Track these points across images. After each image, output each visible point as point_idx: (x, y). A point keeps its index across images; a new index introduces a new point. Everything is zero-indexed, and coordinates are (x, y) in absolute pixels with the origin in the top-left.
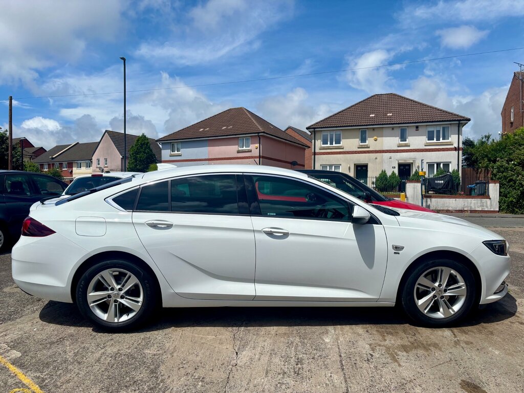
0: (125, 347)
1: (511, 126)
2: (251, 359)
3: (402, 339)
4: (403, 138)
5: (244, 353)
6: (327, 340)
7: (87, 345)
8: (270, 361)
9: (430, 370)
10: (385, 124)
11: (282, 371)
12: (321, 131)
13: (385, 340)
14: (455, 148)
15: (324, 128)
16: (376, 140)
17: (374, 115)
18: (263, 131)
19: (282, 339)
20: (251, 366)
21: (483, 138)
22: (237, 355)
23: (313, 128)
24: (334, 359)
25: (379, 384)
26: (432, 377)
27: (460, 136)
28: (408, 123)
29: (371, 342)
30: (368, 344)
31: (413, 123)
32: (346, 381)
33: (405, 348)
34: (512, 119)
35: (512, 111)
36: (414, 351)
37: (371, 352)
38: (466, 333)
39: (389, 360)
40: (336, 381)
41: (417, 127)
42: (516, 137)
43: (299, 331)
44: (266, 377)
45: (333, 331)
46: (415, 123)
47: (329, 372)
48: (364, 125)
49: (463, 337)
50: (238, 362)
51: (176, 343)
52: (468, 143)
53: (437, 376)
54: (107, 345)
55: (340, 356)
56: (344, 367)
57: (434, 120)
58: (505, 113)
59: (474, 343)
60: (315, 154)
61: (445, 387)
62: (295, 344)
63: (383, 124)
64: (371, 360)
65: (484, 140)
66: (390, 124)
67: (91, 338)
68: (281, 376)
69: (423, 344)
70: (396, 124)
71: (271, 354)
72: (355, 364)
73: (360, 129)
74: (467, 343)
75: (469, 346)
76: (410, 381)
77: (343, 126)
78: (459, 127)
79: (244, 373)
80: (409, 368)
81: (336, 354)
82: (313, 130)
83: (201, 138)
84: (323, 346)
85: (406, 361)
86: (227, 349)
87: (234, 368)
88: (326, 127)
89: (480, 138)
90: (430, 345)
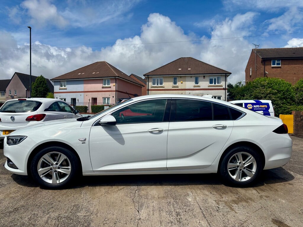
0: (63, 212)
1: (250, 78)
2: (149, 215)
3: (231, 196)
4: (197, 82)
5: (142, 211)
6: (190, 200)
7: (36, 212)
8: (160, 216)
9: (253, 214)
10: (187, 74)
11: (169, 221)
12: (152, 77)
13: (223, 198)
14: (224, 88)
15: (153, 75)
16: (182, 83)
17: (181, 69)
18: (118, 76)
19: (163, 201)
20: (150, 219)
21: (237, 84)
22: (138, 212)
23: (147, 75)
24: (198, 211)
25: (229, 225)
26: (255, 218)
27: (226, 82)
28: (199, 74)
29: (215, 199)
30: (214, 201)
31: (202, 74)
32: (209, 225)
33: (235, 202)
34: (251, 74)
35: (251, 69)
36: (241, 204)
37: (217, 205)
38: (264, 191)
39: (229, 210)
40: (204, 225)
41: (204, 76)
42: (254, 83)
43: (171, 195)
44: (161, 225)
45: (191, 194)
46: (203, 74)
47: (198, 219)
48: (176, 75)
49: (263, 194)
50: (141, 217)
51: (97, 207)
52: (230, 86)
53: (258, 218)
54: (50, 212)
55: (201, 209)
56: (206, 216)
57: (213, 73)
58: (247, 71)
59: (270, 196)
60: (148, 90)
61: (265, 223)
62: (172, 203)
63: (186, 74)
64: (219, 210)
65: (238, 84)
66: (189, 74)
67: (37, 207)
68: (170, 224)
69: (243, 199)
70: (193, 74)
71: (159, 210)
72: (211, 213)
73: (173, 77)
74: (267, 197)
75: (268, 199)
76: (245, 222)
77: (164, 75)
78: (226, 77)
79: (146, 224)
80: (242, 214)
81: (198, 208)
82: (147, 76)
83: (79, 78)
84: (189, 204)
85: (238, 209)
86: (131, 209)
87: (139, 221)
88: (154, 75)
89: (236, 83)
90: (247, 199)
